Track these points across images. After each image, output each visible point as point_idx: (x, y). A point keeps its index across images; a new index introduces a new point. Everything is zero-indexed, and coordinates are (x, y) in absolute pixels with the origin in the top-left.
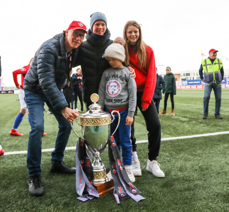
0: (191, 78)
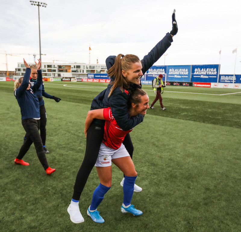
0: (81, 70)
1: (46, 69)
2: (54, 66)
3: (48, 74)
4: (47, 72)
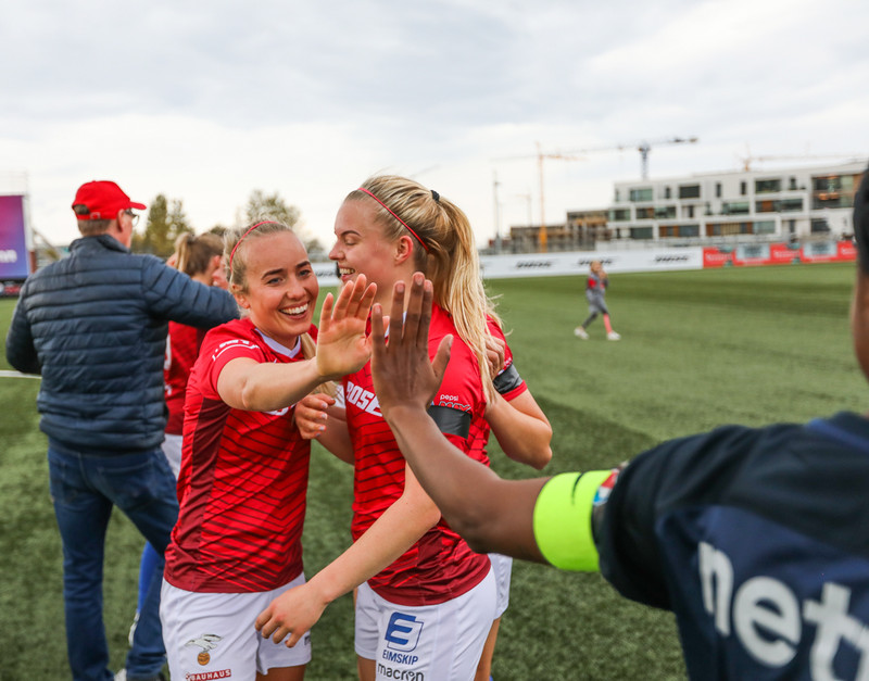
2: (793, 181)
4: (753, 216)
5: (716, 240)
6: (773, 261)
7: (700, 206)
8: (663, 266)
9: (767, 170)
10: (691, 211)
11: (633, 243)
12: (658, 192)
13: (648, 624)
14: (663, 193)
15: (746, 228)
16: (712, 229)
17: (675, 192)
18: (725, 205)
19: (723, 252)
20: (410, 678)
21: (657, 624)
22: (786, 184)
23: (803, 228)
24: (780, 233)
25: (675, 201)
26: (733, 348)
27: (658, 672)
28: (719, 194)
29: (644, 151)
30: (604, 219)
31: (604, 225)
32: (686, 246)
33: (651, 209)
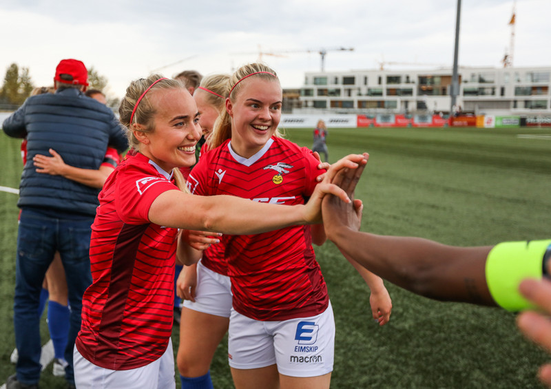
0: (493, 88)
1: (385, 86)
2: (408, 77)
3: (389, 102)
4: (385, 98)
5: (365, 111)
6: (397, 125)
7: (355, 89)
8: (334, 125)
9: (394, 70)
10: (349, 92)
11: (315, 110)
12: (330, 80)
13: (347, 344)
14: (333, 80)
15: (381, 104)
16: (361, 104)
17: (340, 80)
18: (369, 90)
19: (368, 118)
20: (315, 360)
21: (353, 344)
22: (404, 79)
23: (412, 106)
24: (400, 108)
25: (340, 86)
26: (379, 176)
27: (356, 374)
28: (366, 83)
29: (323, 54)
30: (297, 95)
31: (297, 98)
32: (346, 113)
33: (326, 90)
